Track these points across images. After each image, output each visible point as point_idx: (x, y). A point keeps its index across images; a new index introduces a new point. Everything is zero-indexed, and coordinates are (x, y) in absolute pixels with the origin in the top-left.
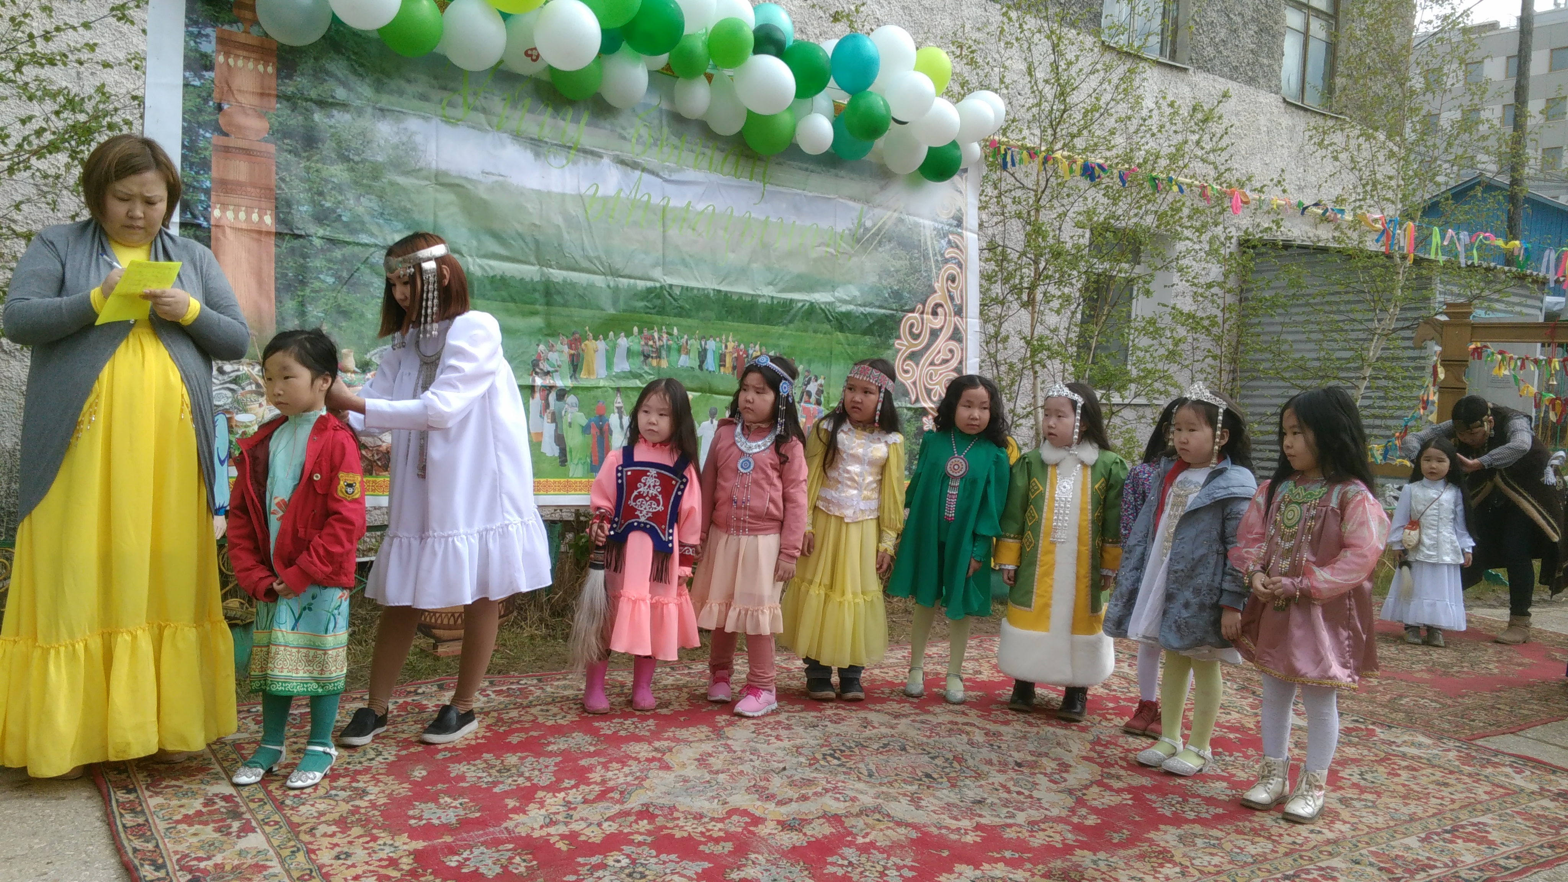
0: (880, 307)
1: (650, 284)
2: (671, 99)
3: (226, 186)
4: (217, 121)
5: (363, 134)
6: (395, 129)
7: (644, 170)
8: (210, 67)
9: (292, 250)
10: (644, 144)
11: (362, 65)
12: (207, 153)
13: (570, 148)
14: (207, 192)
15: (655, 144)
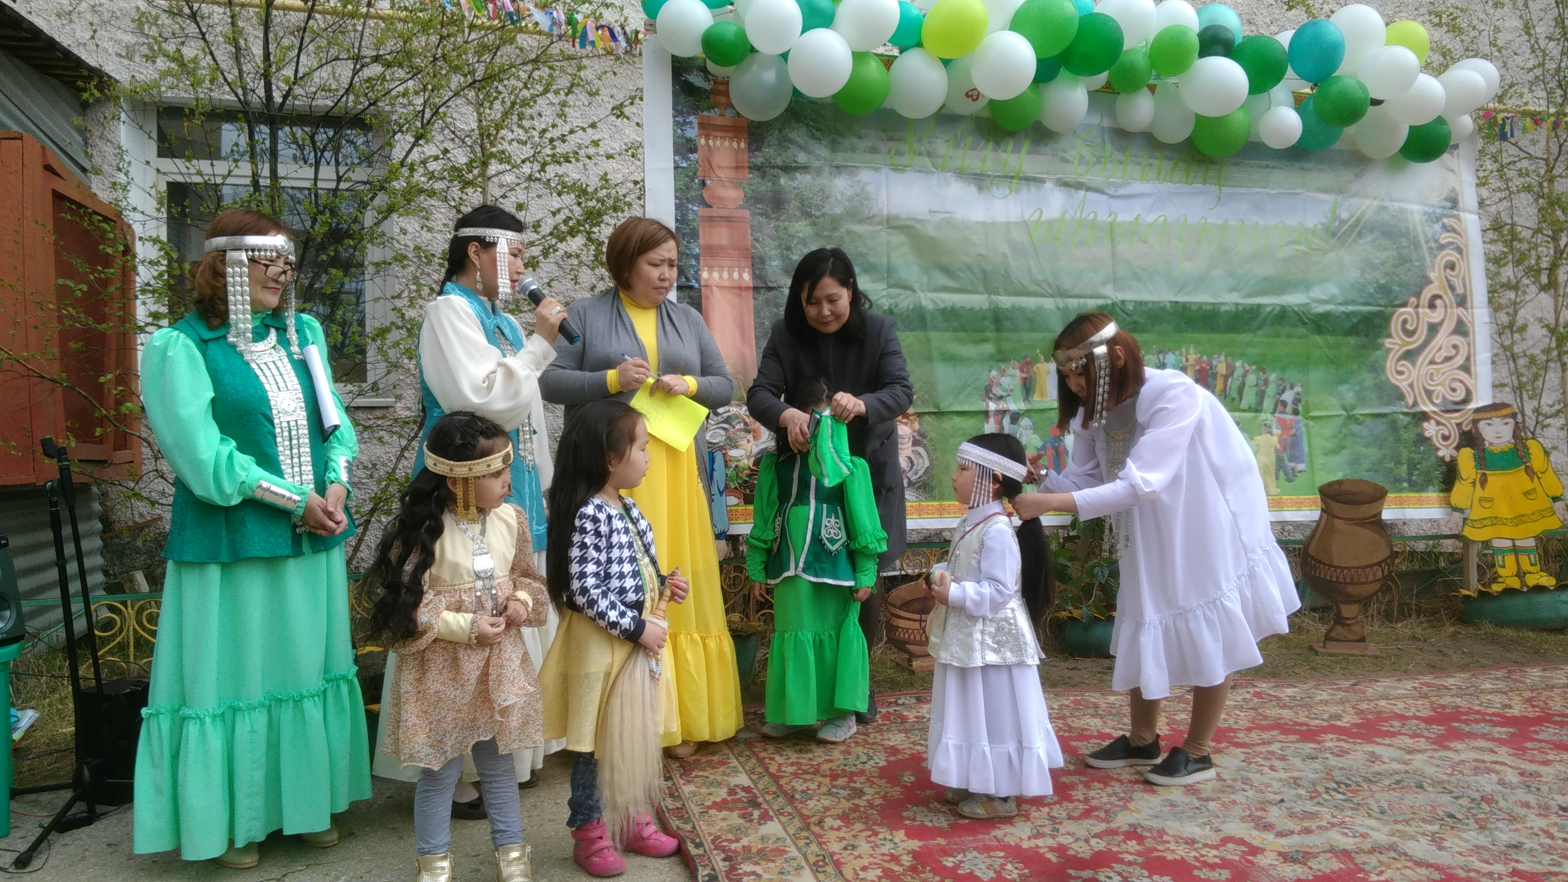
0: (1366, 304)
1: (1101, 302)
2: (1113, 115)
3: (712, 251)
4: (702, 196)
5: (822, 191)
6: (850, 183)
7: (1089, 189)
8: (693, 150)
9: (767, 302)
10: (1087, 164)
11: (818, 130)
12: (695, 224)
13: (1012, 177)
14: (697, 257)
15: (1098, 161)
